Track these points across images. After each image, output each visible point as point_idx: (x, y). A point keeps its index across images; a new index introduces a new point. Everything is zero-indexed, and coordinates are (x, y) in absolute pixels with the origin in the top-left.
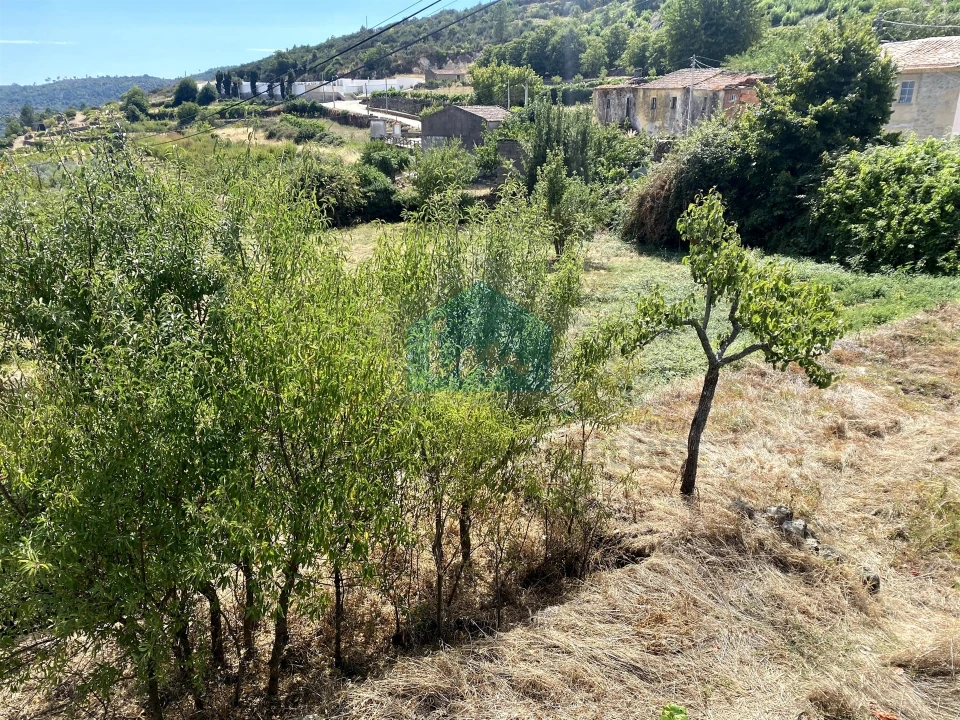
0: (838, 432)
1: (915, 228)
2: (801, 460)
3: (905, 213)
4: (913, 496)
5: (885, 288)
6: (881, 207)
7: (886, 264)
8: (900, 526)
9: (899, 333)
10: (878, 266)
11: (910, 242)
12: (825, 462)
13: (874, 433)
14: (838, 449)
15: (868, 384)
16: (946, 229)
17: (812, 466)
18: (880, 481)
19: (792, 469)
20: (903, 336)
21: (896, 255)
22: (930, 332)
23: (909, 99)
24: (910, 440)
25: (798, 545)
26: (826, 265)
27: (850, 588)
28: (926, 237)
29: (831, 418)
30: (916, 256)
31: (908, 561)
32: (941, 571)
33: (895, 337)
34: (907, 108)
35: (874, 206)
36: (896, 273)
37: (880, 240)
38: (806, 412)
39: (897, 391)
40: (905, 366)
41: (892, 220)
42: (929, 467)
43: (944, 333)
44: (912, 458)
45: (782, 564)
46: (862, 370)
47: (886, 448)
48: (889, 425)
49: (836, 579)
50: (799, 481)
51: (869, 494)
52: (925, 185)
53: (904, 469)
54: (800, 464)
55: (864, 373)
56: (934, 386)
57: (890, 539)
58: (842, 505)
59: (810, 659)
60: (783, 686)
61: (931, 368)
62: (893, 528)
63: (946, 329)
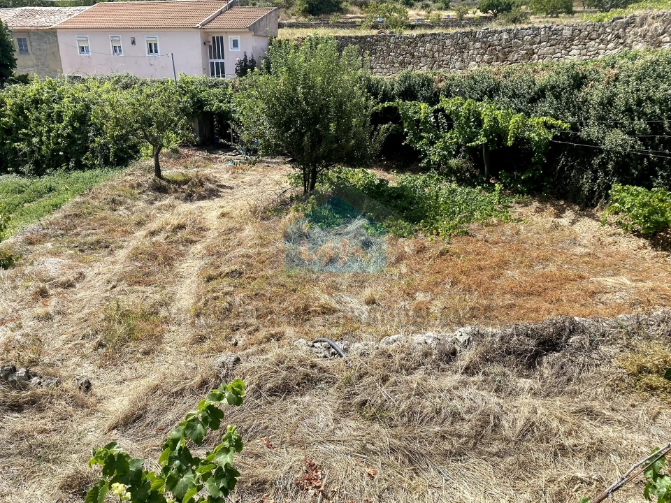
0: (43, 294)
1: (59, 140)
2: (20, 324)
3: (50, 131)
4: (102, 316)
5: (53, 184)
6: (31, 128)
7: (49, 168)
8: (98, 339)
9: (66, 214)
10: (44, 171)
11: (60, 150)
12: (39, 318)
13: (68, 285)
14: (45, 305)
15: (56, 254)
16: (79, 139)
17: (29, 325)
18: (80, 315)
19: (14, 334)
20: (71, 215)
21: (53, 161)
22: (87, 208)
23: (27, 51)
24: (93, 282)
25: (25, 387)
26: (7, 176)
27: (72, 397)
28: (69, 146)
29: (34, 286)
30: (68, 160)
31: (109, 359)
32: (129, 356)
33: (66, 217)
34: (28, 57)
35: (26, 128)
36: (58, 173)
37: (39, 152)
38: (15, 288)
39: (76, 253)
40: (77, 234)
41: (43, 136)
42: (107, 294)
43: (96, 207)
44: (96, 292)
45: (17, 407)
46: (49, 245)
47: (80, 293)
48: (76, 276)
49: (59, 396)
50: (22, 340)
51: (75, 327)
52: (55, 110)
53: (93, 302)
54: (20, 326)
55: (51, 247)
56: (98, 242)
57: (95, 350)
58: (58, 343)
59: (55, 461)
60: (39, 493)
61: (94, 231)
62: (94, 343)
63: (96, 204)
